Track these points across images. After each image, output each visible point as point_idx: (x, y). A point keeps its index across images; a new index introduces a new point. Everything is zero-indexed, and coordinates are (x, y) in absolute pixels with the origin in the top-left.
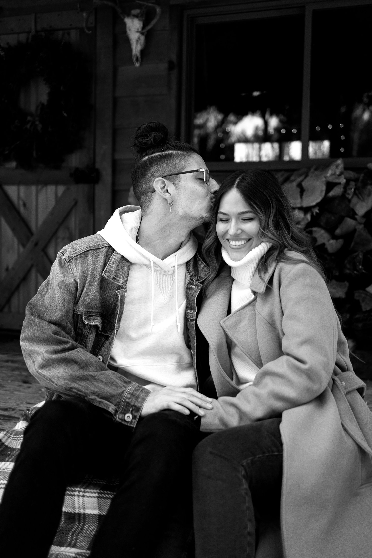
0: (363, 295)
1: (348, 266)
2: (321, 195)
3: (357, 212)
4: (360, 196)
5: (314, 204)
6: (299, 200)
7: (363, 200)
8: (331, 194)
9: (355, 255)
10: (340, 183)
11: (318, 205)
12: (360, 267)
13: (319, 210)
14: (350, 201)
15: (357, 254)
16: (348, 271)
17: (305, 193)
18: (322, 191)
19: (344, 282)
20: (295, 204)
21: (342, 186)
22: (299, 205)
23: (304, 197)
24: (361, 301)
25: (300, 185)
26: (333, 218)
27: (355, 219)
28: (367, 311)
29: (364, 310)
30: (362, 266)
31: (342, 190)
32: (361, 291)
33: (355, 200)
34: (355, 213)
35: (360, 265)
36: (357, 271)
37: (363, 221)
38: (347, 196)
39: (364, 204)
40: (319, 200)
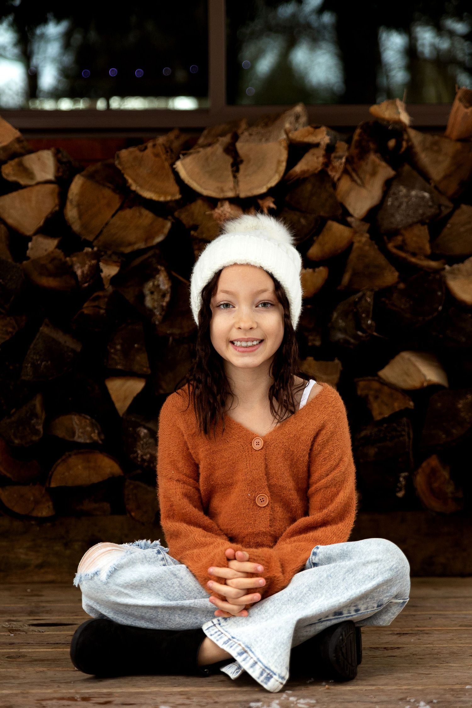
0: (376, 385)
1: (341, 323)
2: (277, 171)
3: (351, 210)
4: (354, 175)
5: (264, 190)
6: (230, 183)
7: (363, 185)
8: (299, 168)
9: (356, 297)
10: (317, 145)
11: (271, 192)
12: (369, 322)
13: (274, 203)
14: (334, 186)
15: (360, 294)
16: (340, 336)
17: (242, 167)
18: (279, 162)
19: (333, 360)
20: (222, 190)
21: (321, 152)
22: (231, 194)
23: (240, 175)
24: (371, 398)
25: (231, 150)
26: (303, 221)
27: (348, 225)
28: (384, 420)
29: (378, 418)
30: (373, 319)
31: (321, 160)
32: (370, 378)
33: (345, 184)
34: (346, 213)
35: (368, 317)
36: (363, 331)
37: (366, 227)
38: (332, 174)
39: (364, 192)
40: (273, 183)
